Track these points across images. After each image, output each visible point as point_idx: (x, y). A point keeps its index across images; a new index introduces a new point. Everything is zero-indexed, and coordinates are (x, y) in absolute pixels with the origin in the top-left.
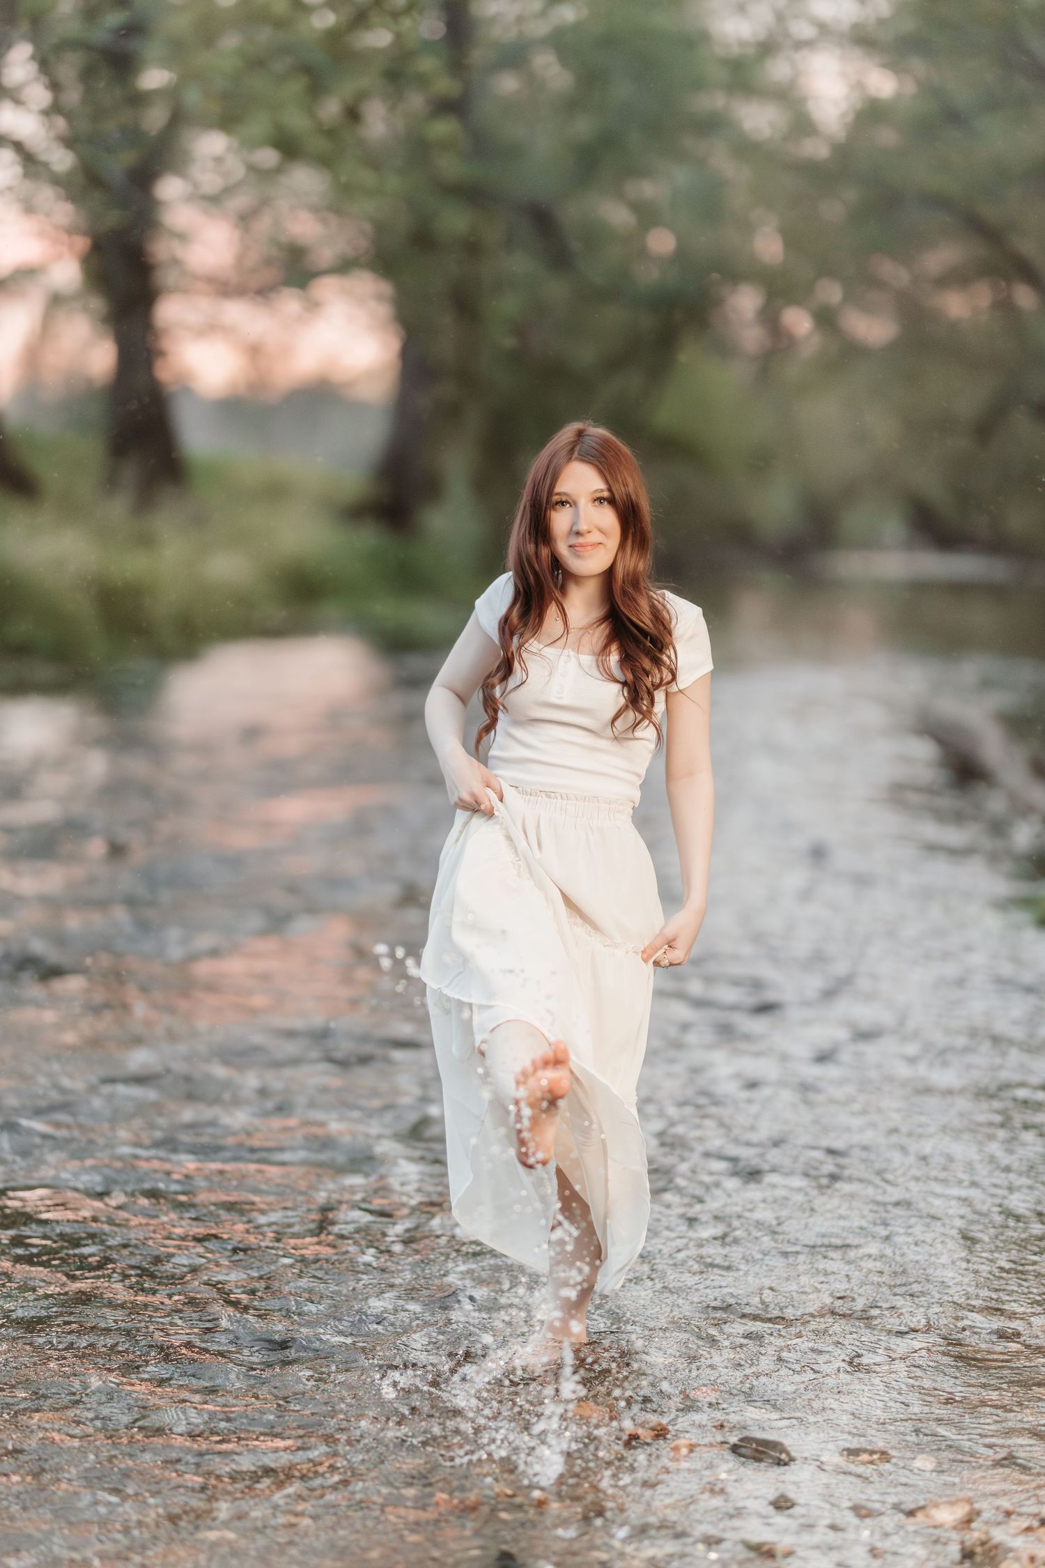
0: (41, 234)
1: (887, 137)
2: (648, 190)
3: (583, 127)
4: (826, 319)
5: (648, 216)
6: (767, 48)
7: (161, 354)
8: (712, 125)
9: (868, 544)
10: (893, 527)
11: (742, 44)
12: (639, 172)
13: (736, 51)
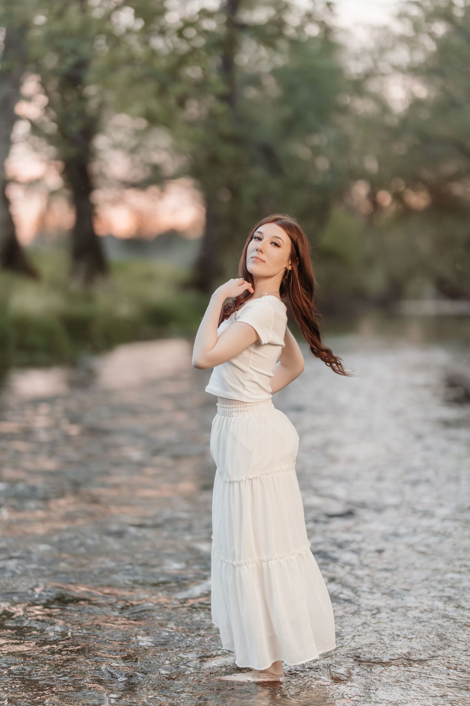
0: (42, 161)
1: (424, 115)
2: (316, 140)
3: (287, 112)
4: (398, 197)
5: (317, 151)
6: (369, 75)
7: (95, 214)
8: (344, 110)
9: (418, 297)
10: (429, 289)
11: (358, 75)
12: (311, 131)
13: (355, 78)
